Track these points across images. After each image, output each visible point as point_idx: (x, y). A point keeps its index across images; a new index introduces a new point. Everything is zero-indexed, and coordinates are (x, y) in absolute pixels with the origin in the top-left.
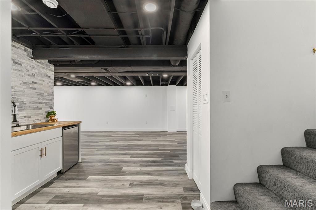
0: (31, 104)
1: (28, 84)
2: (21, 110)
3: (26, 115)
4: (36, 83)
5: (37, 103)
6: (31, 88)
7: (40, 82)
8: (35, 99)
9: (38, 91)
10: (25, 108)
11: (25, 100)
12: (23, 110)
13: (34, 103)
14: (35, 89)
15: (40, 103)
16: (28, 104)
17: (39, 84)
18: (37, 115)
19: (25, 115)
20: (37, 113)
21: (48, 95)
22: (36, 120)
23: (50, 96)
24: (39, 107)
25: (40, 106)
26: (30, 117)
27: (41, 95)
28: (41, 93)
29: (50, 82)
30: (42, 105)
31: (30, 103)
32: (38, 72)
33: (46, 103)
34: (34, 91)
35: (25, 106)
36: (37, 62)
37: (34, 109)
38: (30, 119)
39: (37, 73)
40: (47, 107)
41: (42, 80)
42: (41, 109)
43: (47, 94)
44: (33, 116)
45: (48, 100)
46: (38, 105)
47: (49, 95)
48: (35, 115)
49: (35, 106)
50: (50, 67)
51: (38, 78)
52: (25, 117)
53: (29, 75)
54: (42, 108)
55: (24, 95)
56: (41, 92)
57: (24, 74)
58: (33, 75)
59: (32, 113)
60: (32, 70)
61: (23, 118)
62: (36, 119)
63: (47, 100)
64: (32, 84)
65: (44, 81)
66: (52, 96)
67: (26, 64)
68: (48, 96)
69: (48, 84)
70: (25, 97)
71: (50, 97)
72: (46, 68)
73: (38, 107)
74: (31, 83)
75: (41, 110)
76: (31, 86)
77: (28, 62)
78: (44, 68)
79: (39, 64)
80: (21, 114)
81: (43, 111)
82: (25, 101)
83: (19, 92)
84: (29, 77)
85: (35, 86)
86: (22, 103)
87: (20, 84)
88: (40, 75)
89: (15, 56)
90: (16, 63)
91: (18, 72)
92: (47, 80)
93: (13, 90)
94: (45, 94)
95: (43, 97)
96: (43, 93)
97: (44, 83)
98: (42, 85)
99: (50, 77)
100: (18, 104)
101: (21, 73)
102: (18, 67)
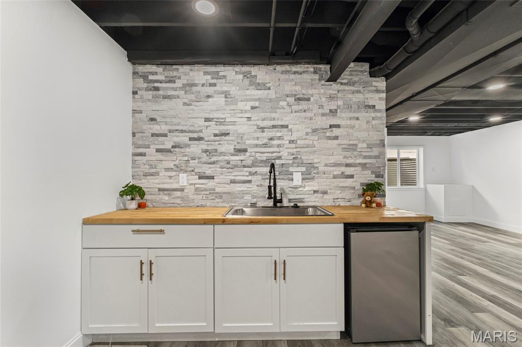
0: (329, 168)
1: (321, 131)
2: (308, 179)
3: (317, 188)
4: (338, 126)
5: (341, 165)
6: (329, 138)
7: (349, 122)
8: (339, 158)
9: (344, 142)
10: (316, 175)
11: (315, 161)
12: (313, 178)
13: (333, 166)
14: (336, 138)
15: (347, 165)
16: (321, 168)
17: (347, 127)
18: (342, 189)
19: (315, 189)
20: (342, 185)
21: (367, 148)
22: (339, 200)
23: (374, 149)
24: (346, 174)
25: (349, 171)
26: (325, 193)
27: (352, 148)
28: (350, 145)
29: (373, 118)
30: (352, 169)
31: (326, 165)
32: (344, 104)
33: (364, 166)
34: (336, 142)
35: (315, 171)
36: (342, 84)
37: (335, 177)
38: (326, 196)
39: (342, 107)
40: (365, 172)
41: (354, 117)
42: (352, 177)
43: (365, 145)
44: (331, 191)
45: (370, 157)
46: (343, 169)
47: (370, 146)
48: (338, 188)
49: (337, 171)
50: (374, 84)
51: (343, 115)
52: (315, 192)
53: (323, 115)
54: (353, 175)
55: (315, 152)
56: (351, 142)
57: (315, 115)
58: (333, 112)
59: (330, 185)
60: (330, 103)
61: (311, 194)
62: (340, 196)
63: (365, 157)
64: (331, 129)
65: (358, 119)
66: (380, 149)
67: (317, 95)
68: (369, 150)
69: (368, 122)
70: (316, 156)
72: (361, 89)
73: (342, 173)
74: (327, 129)
75: (351, 180)
76: (328, 134)
77: (322, 91)
78: (359, 92)
79: (346, 88)
80: (309, 186)
81: (355, 181)
82: (316, 163)
83: (305, 148)
84: (324, 118)
85: (336, 132)
86: (311, 166)
87: (307, 134)
88: (349, 107)
89: (298, 88)
90: (299, 99)
91: (303, 114)
92: (367, 114)
93: (293, 146)
94: (360, 145)
95: (356, 153)
96: (356, 145)
97: (358, 122)
98: (353, 127)
99: (374, 106)
100: (304, 169)
101: (308, 114)
102: (304, 105)
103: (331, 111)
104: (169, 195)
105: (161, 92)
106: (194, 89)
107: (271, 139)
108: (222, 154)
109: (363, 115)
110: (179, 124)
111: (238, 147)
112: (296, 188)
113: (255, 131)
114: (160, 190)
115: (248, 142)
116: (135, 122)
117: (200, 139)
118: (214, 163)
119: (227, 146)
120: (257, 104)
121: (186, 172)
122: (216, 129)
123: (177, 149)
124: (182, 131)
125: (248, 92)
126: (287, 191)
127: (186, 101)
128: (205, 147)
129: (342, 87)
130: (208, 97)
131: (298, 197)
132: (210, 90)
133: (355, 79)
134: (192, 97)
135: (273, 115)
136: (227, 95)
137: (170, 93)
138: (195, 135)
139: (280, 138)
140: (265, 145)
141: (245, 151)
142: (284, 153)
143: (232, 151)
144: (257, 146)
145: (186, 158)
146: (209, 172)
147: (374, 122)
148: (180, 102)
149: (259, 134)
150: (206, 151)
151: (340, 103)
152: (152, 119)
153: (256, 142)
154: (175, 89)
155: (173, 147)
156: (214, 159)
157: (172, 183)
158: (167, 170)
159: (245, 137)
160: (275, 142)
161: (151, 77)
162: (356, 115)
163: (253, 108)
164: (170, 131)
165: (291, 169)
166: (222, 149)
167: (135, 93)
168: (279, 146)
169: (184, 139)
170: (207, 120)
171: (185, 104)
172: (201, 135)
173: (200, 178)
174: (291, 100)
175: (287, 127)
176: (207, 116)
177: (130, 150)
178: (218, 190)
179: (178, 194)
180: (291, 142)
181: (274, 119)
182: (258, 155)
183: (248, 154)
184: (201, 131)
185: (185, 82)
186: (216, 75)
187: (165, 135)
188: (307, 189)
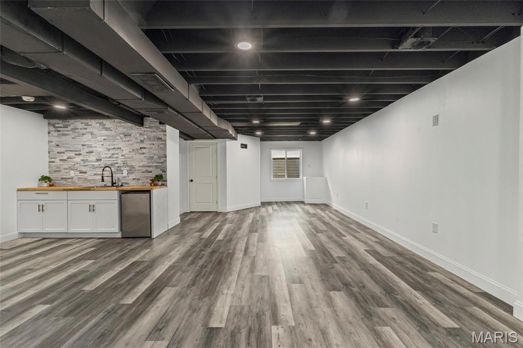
1: (136, 150)
2: (130, 173)
3: (135, 177)
4: (145, 148)
5: (145, 166)
6: (140, 154)
7: (149, 146)
8: (145, 163)
9: (147, 155)
11: (134, 164)
12: (133, 173)
13: (142, 167)
14: (144, 153)
15: (149, 166)
16: (137, 168)
17: (148, 148)
18: (146, 178)
20: (146, 176)
25: (150, 169)
26: (139, 180)
27: (151, 158)
28: (150, 157)
29: (161, 144)
30: (152, 168)
31: (139, 167)
32: (147, 137)
33: (157, 167)
34: (143, 155)
35: (134, 170)
36: (146, 128)
37: (143, 172)
39: (146, 139)
40: (157, 170)
42: (151, 172)
43: (157, 157)
44: (142, 179)
45: (160, 163)
46: (147, 168)
47: (159, 158)
49: (144, 169)
50: (161, 128)
51: (147, 143)
52: (134, 179)
53: (137, 143)
55: (133, 160)
56: (151, 156)
57: (133, 143)
58: (142, 141)
59: (141, 176)
60: (141, 137)
61: (132, 180)
62: (146, 181)
63: (157, 163)
64: (141, 150)
65: (154, 144)
66: (165, 159)
67: (134, 133)
69: (158, 146)
70: (134, 162)
71: (162, 160)
72: (155, 130)
73: (147, 170)
74: (139, 149)
76: (140, 152)
77: (137, 131)
78: (154, 131)
79: (148, 129)
80: (131, 176)
81: (152, 174)
82: (134, 166)
83: (129, 158)
84: (138, 144)
85: (144, 151)
86: (132, 167)
87: (130, 152)
88: (149, 139)
89: (125, 130)
90: (126, 135)
91: (128, 143)
92: (158, 142)
93: (123, 157)
94: (155, 157)
95: (153, 161)
96: (153, 157)
97: (154, 146)
98: (151, 148)
99: (161, 138)
100: (128, 169)
101: (130, 142)
102: (128, 138)
103: (141, 141)
104: (66, 181)
105: (61, 132)
106: (77, 131)
107: (113, 154)
108: (90, 161)
109: (156, 143)
110: (70, 148)
111: (98, 158)
112: (124, 177)
113: (106, 151)
114: (62, 178)
115: (102, 156)
116: (49, 147)
117: (80, 154)
118: (86, 166)
119: (92, 158)
120: (106, 138)
121: (73, 170)
122: (88, 150)
123: (69, 159)
124: (72, 151)
125: (102, 132)
126: (121, 178)
127: (73, 136)
128: (82, 158)
129: (146, 129)
130: (83, 134)
131: (126, 181)
132: (84, 131)
133: (153, 125)
134: (76, 134)
135: (114, 143)
136: (92, 133)
137: (66, 133)
138: (78, 153)
139: (117, 154)
140: (110, 157)
141: (101, 160)
142: (119, 161)
143: (95, 160)
144: (106, 158)
145: (73, 164)
146: (84, 170)
147: (161, 146)
148: (70, 137)
149: (107, 152)
150: (82, 160)
151: (145, 137)
152: (58, 145)
153: (105, 156)
154: (68, 131)
155: (67, 158)
156: (87, 164)
157: (67, 175)
158: (65, 169)
159: (101, 153)
160: (115, 156)
161: (56, 125)
162: (153, 143)
163: (104, 140)
164: (66, 151)
165: (122, 169)
166: (90, 159)
167: (49, 133)
168: (117, 158)
169: (72, 154)
170: (83, 145)
171: (73, 138)
172: (80, 153)
173: (80, 173)
174: (122, 136)
175: (120, 148)
176: (83, 143)
177: (48, 159)
178: (88, 178)
179: (70, 180)
180: (122, 156)
181: (114, 145)
182: (107, 162)
183: (102, 161)
184: (80, 151)
185: (72, 127)
186: (87, 124)
187: (64, 153)
188: (130, 178)
